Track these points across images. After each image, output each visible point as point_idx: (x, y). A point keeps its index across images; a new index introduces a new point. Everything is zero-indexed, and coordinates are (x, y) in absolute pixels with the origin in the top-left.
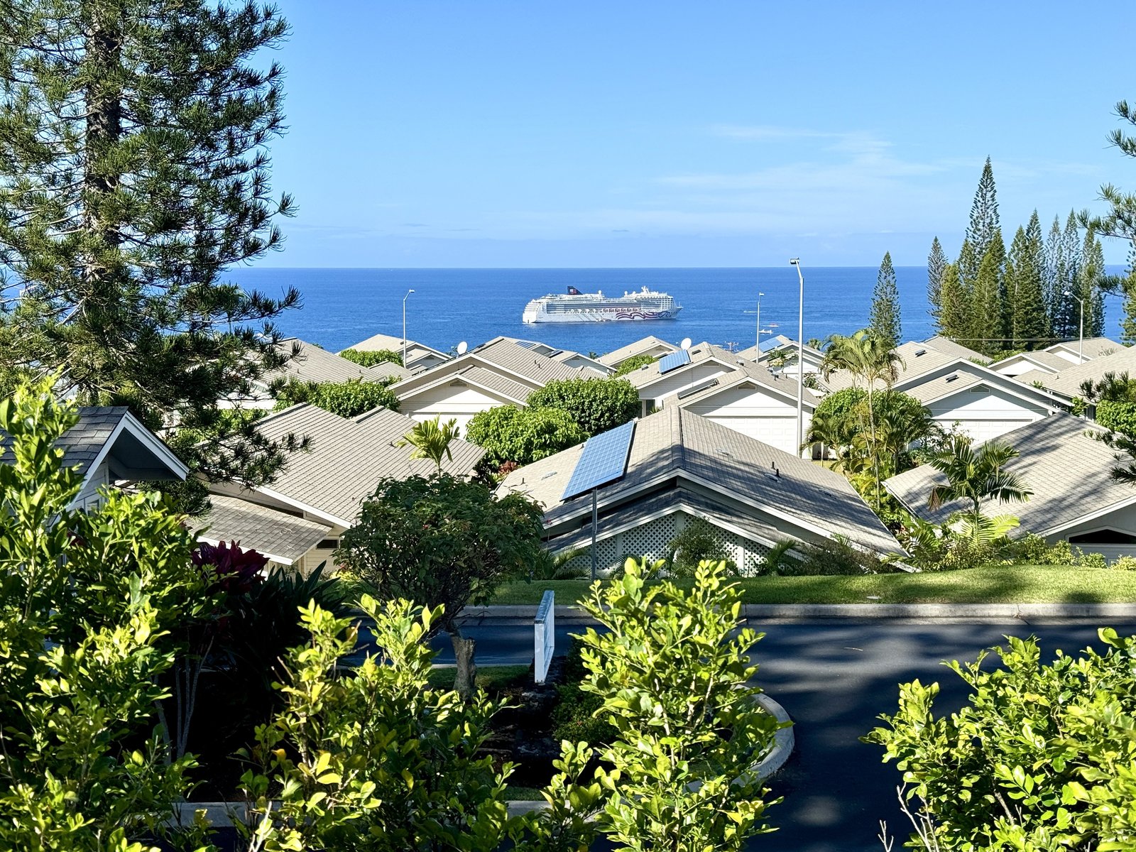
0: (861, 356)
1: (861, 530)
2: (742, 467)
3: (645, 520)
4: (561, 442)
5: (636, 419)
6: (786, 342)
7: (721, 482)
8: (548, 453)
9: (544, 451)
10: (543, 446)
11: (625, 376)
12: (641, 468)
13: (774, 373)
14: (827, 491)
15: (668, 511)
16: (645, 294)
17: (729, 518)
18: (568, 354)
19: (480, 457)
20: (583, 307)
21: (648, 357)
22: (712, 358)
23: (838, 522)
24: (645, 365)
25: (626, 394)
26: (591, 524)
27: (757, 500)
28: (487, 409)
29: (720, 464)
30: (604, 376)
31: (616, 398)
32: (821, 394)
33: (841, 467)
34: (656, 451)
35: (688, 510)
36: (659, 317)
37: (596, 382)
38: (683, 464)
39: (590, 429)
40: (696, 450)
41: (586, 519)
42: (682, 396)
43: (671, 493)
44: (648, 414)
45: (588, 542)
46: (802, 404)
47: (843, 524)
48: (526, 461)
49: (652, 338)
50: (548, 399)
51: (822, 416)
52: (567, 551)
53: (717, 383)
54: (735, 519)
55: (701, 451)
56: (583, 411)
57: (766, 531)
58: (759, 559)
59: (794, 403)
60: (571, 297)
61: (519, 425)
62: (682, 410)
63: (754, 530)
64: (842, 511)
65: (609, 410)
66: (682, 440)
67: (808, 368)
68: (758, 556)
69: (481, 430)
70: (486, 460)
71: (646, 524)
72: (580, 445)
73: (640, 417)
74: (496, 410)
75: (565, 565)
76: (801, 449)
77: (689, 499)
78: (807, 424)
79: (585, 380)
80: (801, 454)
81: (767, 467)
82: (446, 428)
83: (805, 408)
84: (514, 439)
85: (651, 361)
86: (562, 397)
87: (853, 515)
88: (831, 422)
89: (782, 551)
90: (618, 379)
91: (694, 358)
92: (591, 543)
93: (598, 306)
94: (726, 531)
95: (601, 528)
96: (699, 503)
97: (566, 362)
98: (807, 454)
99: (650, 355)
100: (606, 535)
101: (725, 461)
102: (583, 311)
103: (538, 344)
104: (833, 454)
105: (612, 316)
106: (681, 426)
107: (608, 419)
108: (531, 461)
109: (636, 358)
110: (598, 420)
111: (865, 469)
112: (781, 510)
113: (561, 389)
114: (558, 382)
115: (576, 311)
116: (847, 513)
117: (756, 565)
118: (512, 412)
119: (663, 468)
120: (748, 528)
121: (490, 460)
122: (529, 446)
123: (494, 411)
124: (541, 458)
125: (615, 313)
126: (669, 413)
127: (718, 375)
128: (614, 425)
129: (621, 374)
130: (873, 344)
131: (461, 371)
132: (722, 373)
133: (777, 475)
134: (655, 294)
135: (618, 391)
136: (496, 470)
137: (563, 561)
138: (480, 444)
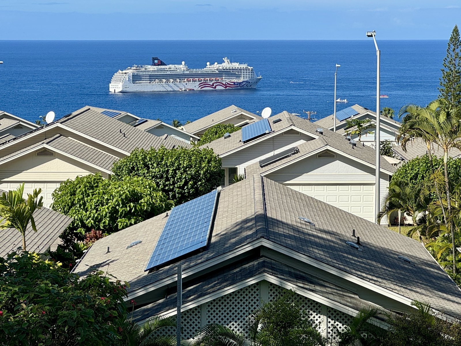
0: (436, 126)
1: (440, 297)
2: (324, 236)
3: (230, 290)
4: (146, 211)
5: (219, 188)
6: (363, 112)
7: (304, 251)
8: (133, 221)
9: (129, 219)
10: (128, 215)
11: (208, 144)
12: (225, 237)
13: (352, 141)
14: (406, 257)
15: (251, 281)
16: (226, 64)
17: (312, 287)
18: (152, 123)
19: (66, 226)
20: (167, 77)
21: (230, 126)
22: (293, 127)
23: (418, 290)
24: (227, 134)
25: (209, 162)
26: (175, 295)
27: (340, 269)
28: (73, 178)
29: (303, 233)
30: (187, 144)
31: (200, 167)
32: (397, 161)
33: (418, 233)
34: (240, 220)
35: (272, 279)
36: (239, 87)
37: (179, 150)
38: (267, 234)
39: (174, 197)
40: (279, 219)
41: (171, 289)
42: (263, 164)
43: (256, 263)
44: (231, 182)
45: (172, 313)
46: (380, 172)
47: (423, 291)
48: (112, 229)
49: (233, 108)
50: (133, 168)
51: (399, 184)
52: (152, 322)
53: (297, 152)
54: (318, 288)
55: (284, 221)
56: (167, 179)
57: (349, 300)
58: (341, 327)
59: (372, 171)
60: (155, 68)
61: (104, 193)
62: (265, 178)
63: (337, 298)
64: (421, 279)
65: (192, 178)
66: (265, 210)
67: (384, 137)
68: (340, 325)
69: (67, 198)
70: (72, 229)
71: (230, 294)
72: (164, 214)
73: (223, 185)
74: (82, 178)
75: (150, 335)
76: (380, 216)
77: (272, 268)
78: (385, 192)
79: (169, 148)
80: (379, 221)
81: (348, 235)
82: (31, 198)
83: (382, 175)
84: (100, 208)
85: (234, 130)
86: (147, 166)
87: (431, 282)
88: (408, 190)
89: (364, 320)
90: (201, 148)
91: (274, 127)
92: (176, 313)
93: (181, 76)
94: (309, 300)
95: (186, 298)
96: (282, 272)
97: (151, 131)
98: (385, 220)
99: (231, 124)
100: (191, 305)
101: (308, 229)
102: (168, 81)
103: (123, 113)
104: (409, 220)
105: (195, 86)
106: (264, 195)
107: (192, 187)
108: (116, 230)
109: (218, 126)
110: (182, 188)
111: (441, 235)
112: (363, 278)
113: (145, 158)
114: (143, 151)
115: (161, 81)
116: (426, 280)
117: (339, 333)
118: (97, 180)
119: (247, 237)
120: (331, 296)
121: (76, 228)
122: (114, 214)
123: (80, 180)
124: (127, 226)
125: (198, 83)
126: (252, 182)
127: (299, 143)
128: (197, 194)
129: (204, 142)
130: (448, 115)
131: (48, 140)
132: (302, 142)
133: (358, 243)
134: (236, 65)
135: (202, 160)
136: (81, 238)
137: (148, 332)
138: (66, 213)
